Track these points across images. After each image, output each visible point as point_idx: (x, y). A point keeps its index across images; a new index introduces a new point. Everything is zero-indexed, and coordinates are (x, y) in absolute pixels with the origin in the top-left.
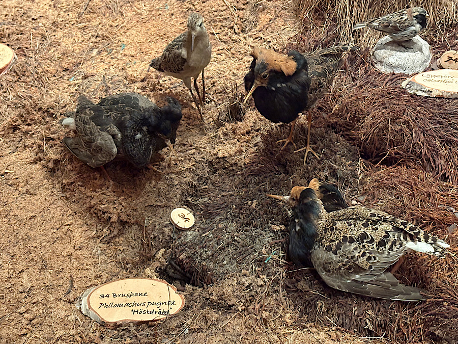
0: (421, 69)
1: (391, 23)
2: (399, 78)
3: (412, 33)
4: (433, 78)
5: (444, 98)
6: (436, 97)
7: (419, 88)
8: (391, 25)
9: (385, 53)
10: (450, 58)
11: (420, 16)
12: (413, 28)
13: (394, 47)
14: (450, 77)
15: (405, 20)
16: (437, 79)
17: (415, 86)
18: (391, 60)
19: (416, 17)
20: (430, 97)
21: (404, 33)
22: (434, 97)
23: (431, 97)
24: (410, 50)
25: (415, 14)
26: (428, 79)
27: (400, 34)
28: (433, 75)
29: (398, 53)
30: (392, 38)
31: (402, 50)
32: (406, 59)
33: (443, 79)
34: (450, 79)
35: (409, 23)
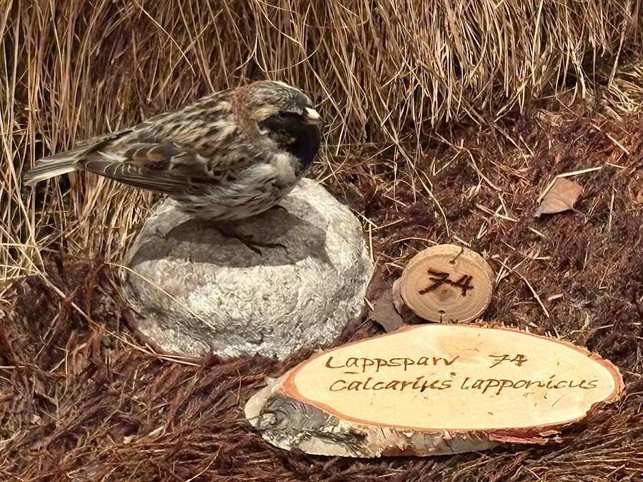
0: (329, 331)
1: (175, 153)
2: (234, 380)
3: (263, 190)
4: (371, 370)
5: (416, 459)
6: (383, 458)
7: (313, 423)
8: (173, 159)
9: (172, 273)
10: (439, 279)
11: (284, 120)
12: (265, 169)
13: (205, 247)
14: (441, 363)
15: (229, 139)
16: (387, 374)
17: (298, 417)
18: (200, 304)
19: (269, 123)
20: (359, 459)
21: (229, 192)
22: (375, 460)
23: (365, 461)
24: (273, 254)
25: (265, 112)
26: (350, 379)
27: (214, 196)
28: (372, 356)
29: (224, 273)
30: (188, 212)
31: (238, 257)
32: (259, 294)
33: (412, 373)
34: (442, 373)
35: (245, 150)
